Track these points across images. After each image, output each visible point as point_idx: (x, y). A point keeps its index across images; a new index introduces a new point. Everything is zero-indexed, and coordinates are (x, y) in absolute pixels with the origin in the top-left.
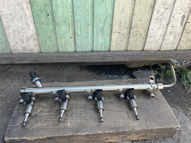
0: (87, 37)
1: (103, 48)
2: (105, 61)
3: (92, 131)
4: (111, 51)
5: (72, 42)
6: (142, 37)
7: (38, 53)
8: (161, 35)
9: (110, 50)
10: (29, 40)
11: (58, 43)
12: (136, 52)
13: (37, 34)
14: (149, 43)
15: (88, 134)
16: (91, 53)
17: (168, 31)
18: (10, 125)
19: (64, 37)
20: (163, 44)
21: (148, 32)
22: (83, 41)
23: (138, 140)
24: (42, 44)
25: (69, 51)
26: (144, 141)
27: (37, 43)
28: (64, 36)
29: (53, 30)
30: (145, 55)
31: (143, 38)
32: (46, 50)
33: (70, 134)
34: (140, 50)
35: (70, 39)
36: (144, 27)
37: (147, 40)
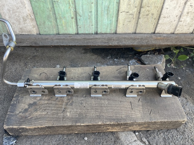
0: (90, 18)
1: (109, 29)
2: (111, 44)
3: (92, 122)
4: (118, 34)
5: (73, 23)
6: (153, 17)
7: (37, 34)
8: (177, 15)
9: (116, 32)
10: (26, 20)
11: (58, 24)
12: (145, 35)
13: (34, 13)
14: (162, 25)
15: (87, 124)
16: (95, 35)
17: (186, 10)
18: (8, 113)
19: (64, 18)
20: (179, 25)
21: (161, 12)
22: (86, 22)
23: (140, 131)
24: (40, 25)
25: (70, 33)
26: (147, 132)
27: (34, 23)
28: (65, 16)
29: (52, 9)
30: (156, 38)
31: (155, 19)
32: (45, 31)
33: (70, 124)
34: (151, 32)
35: (71, 19)
36: (157, 6)
37: (160, 22)
